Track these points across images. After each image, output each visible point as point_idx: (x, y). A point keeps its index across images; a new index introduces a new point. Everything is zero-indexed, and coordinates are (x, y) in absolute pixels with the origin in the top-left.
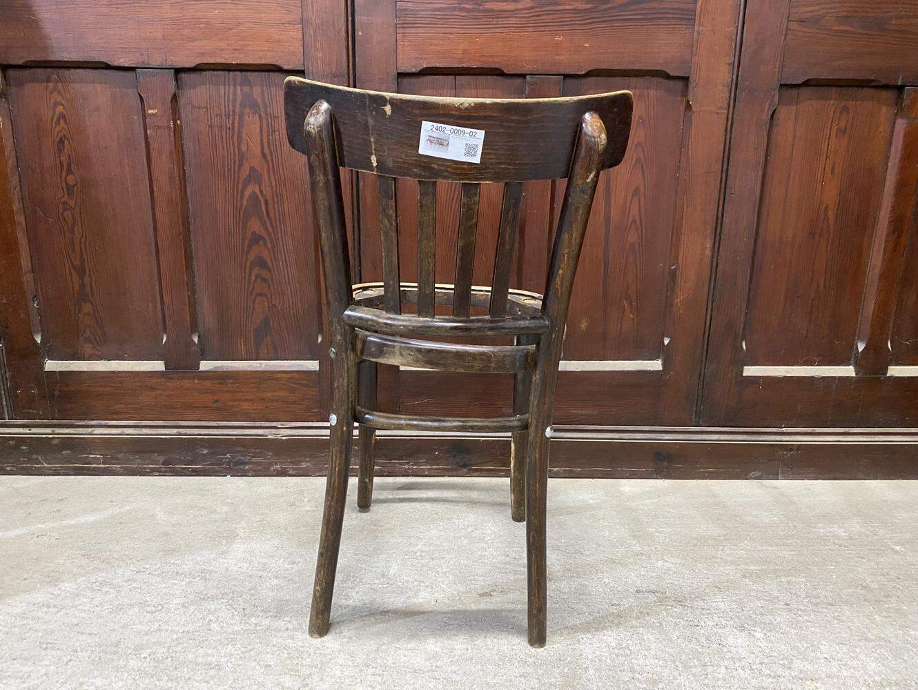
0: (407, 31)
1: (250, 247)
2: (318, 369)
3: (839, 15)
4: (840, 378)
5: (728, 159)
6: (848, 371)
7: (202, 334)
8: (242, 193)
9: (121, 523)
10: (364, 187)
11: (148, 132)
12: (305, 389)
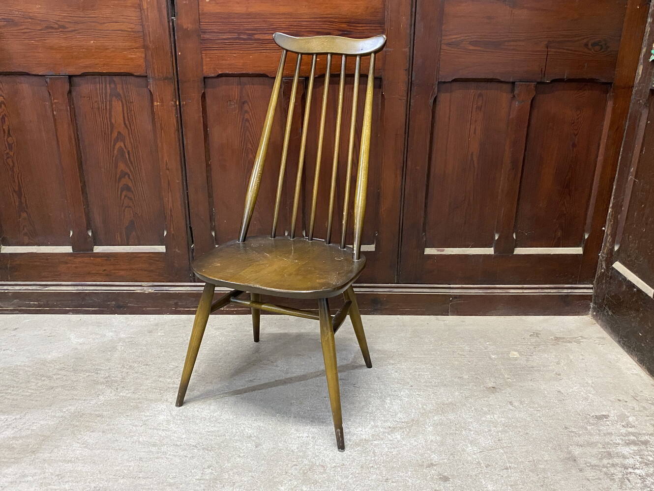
0: (208, 52)
1: (120, 179)
2: (165, 251)
3: (472, 40)
4: (485, 256)
5: (409, 126)
6: (490, 251)
7: (93, 230)
8: (114, 148)
9: (51, 343)
10: (187, 143)
11: (55, 113)
12: (158, 263)
